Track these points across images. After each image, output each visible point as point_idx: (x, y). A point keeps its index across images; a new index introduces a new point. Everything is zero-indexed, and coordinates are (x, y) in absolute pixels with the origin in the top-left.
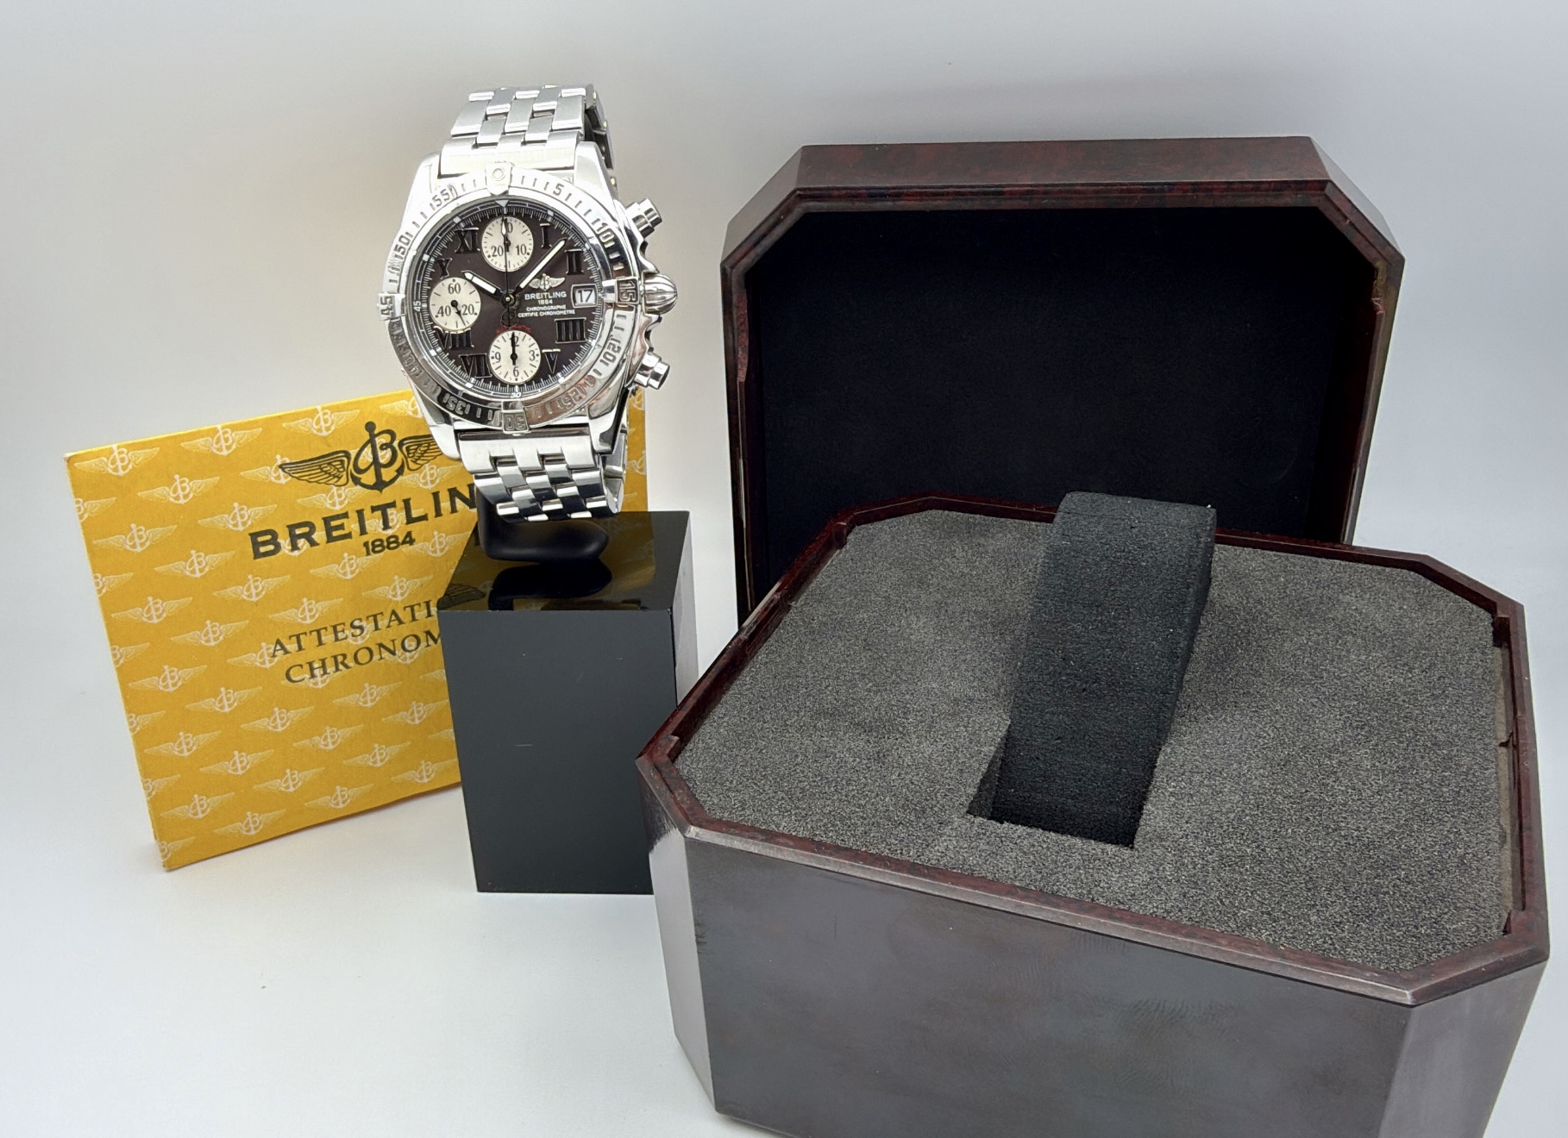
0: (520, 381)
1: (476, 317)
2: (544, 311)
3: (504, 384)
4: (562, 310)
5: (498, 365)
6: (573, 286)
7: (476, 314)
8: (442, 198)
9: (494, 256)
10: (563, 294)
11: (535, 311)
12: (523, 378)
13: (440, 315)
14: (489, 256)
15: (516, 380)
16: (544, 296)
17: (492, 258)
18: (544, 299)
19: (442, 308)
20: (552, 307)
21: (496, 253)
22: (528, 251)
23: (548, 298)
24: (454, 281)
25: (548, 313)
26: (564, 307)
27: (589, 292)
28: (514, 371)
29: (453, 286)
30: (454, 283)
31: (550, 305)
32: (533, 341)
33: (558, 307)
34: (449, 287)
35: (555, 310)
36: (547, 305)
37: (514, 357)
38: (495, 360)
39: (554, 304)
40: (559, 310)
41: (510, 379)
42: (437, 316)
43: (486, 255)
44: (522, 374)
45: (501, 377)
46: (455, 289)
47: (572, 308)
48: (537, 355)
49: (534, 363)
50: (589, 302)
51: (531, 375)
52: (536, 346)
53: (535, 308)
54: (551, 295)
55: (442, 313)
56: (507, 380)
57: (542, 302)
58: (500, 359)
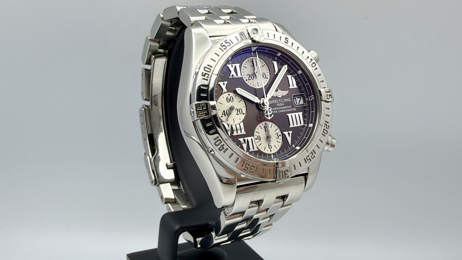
0: (273, 152)
1: (244, 115)
2: (281, 110)
3: (265, 154)
4: (289, 108)
5: (259, 143)
6: (293, 95)
7: (244, 114)
8: (226, 45)
9: (249, 80)
10: (289, 100)
11: (276, 110)
12: (274, 150)
13: (223, 116)
14: (247, 80)
15: (271, 151)
16: (279, 101)
17: (248, 81)
18: (280, 103)
19: (224, 111)
20: (284, 107)
21: (250, 78)
22: (267, 76)
23: (281, 102)
24: (229, 95)
25: (283, 111)
26: (290, 107)
27: (300, 98)
28: (269, 146)
29: (229, 98)
30: (230, 96)
31: (283, 106)
32: (276, 127)
33: (287, 107)
34: (227, 99)
35: (286, 109)
36: (281, 106)
37: (268, 138)
38: (258, 140)
39: (285, 106)
40: (288, 108)
41: (268, 151)
42: (222, 117)
43: (245, 79)
44: (273, 147)
45: (262, 150)
46: (230, 100)
47: (295, 108)
48: (280, 135)
49: (279, 140)
50: (300, 103)
51: (278, 148)
52: (278, 130)
53: (275, 109)
54: (283, 101)
55: (225, 115)
56: (266, 152)
57: (279, 105)
58: (260, 139)
